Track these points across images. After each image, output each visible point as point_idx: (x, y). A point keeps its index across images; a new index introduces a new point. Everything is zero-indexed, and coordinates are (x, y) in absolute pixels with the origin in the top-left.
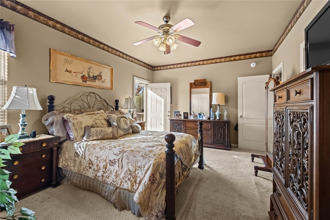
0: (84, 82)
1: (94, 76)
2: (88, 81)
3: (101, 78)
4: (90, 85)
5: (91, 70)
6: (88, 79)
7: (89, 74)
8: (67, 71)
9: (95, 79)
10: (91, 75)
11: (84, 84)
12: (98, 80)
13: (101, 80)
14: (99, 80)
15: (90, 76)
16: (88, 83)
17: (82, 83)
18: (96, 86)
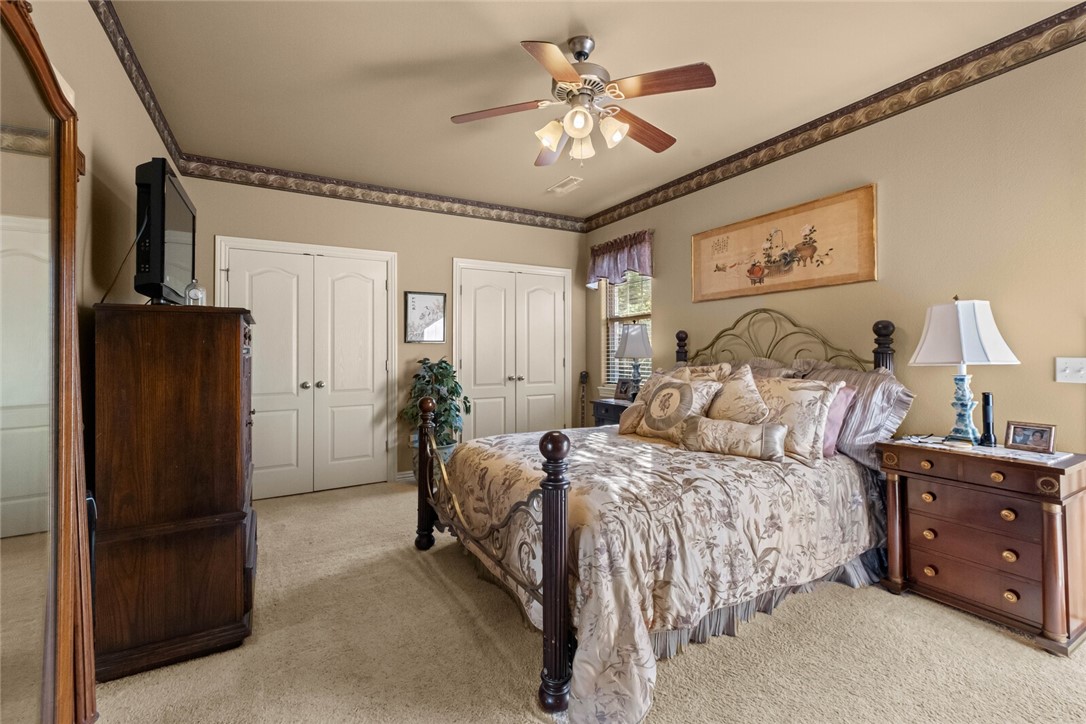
0: (755, 283)
1: (785, 256)
2: (767, 275)
3: (815, 249)
4: (774, 286)
5: (777, 240)
6: (766, 271)
7: (769, 256)
8: (718, 269)
9: (788, 263)
10: (776, 254)
11: (758, 288)
12: (801, 263)
13: (812, 258)
14: (805, 261)
15: (773, 259)
16: (767, 281)
17: (750, 289)
18: (795, 283)
